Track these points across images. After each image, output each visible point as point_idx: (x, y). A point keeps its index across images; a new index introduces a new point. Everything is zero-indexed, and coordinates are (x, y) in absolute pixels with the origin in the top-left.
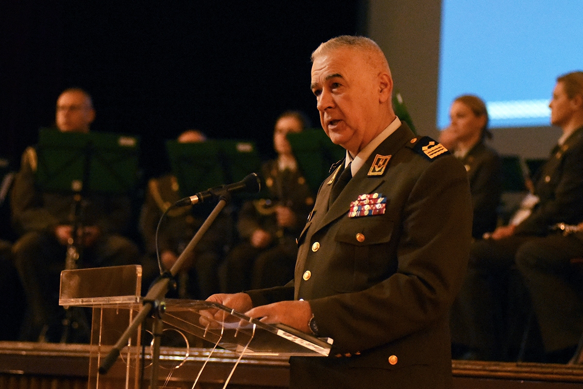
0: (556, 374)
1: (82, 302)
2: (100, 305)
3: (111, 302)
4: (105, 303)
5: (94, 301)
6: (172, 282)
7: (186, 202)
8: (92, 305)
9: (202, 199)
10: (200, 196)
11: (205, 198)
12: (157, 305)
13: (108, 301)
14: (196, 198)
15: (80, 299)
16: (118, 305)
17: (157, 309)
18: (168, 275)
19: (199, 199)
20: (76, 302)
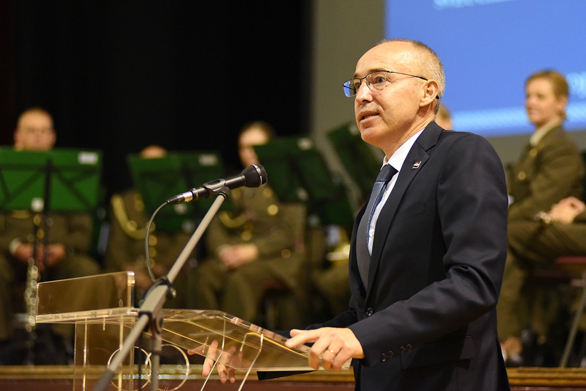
0: (564, 379)
1: (63, 317)
2: (84, 320)
3: (98, 317)
4: (90, 317)
5: (77, 316)
6: (172, 289)
7: (178, 199)
8: (74, 321)
9: (197, 195)
10: (193, 192)
11: (200, 194)
12: (154, 316)
13: (95, 315)
14: (189, 194)
15: (60, 315)
16: (104, 320)
17: (155, 321)
18: (165, 282)
19: (194, 195)
20: (55, 318)
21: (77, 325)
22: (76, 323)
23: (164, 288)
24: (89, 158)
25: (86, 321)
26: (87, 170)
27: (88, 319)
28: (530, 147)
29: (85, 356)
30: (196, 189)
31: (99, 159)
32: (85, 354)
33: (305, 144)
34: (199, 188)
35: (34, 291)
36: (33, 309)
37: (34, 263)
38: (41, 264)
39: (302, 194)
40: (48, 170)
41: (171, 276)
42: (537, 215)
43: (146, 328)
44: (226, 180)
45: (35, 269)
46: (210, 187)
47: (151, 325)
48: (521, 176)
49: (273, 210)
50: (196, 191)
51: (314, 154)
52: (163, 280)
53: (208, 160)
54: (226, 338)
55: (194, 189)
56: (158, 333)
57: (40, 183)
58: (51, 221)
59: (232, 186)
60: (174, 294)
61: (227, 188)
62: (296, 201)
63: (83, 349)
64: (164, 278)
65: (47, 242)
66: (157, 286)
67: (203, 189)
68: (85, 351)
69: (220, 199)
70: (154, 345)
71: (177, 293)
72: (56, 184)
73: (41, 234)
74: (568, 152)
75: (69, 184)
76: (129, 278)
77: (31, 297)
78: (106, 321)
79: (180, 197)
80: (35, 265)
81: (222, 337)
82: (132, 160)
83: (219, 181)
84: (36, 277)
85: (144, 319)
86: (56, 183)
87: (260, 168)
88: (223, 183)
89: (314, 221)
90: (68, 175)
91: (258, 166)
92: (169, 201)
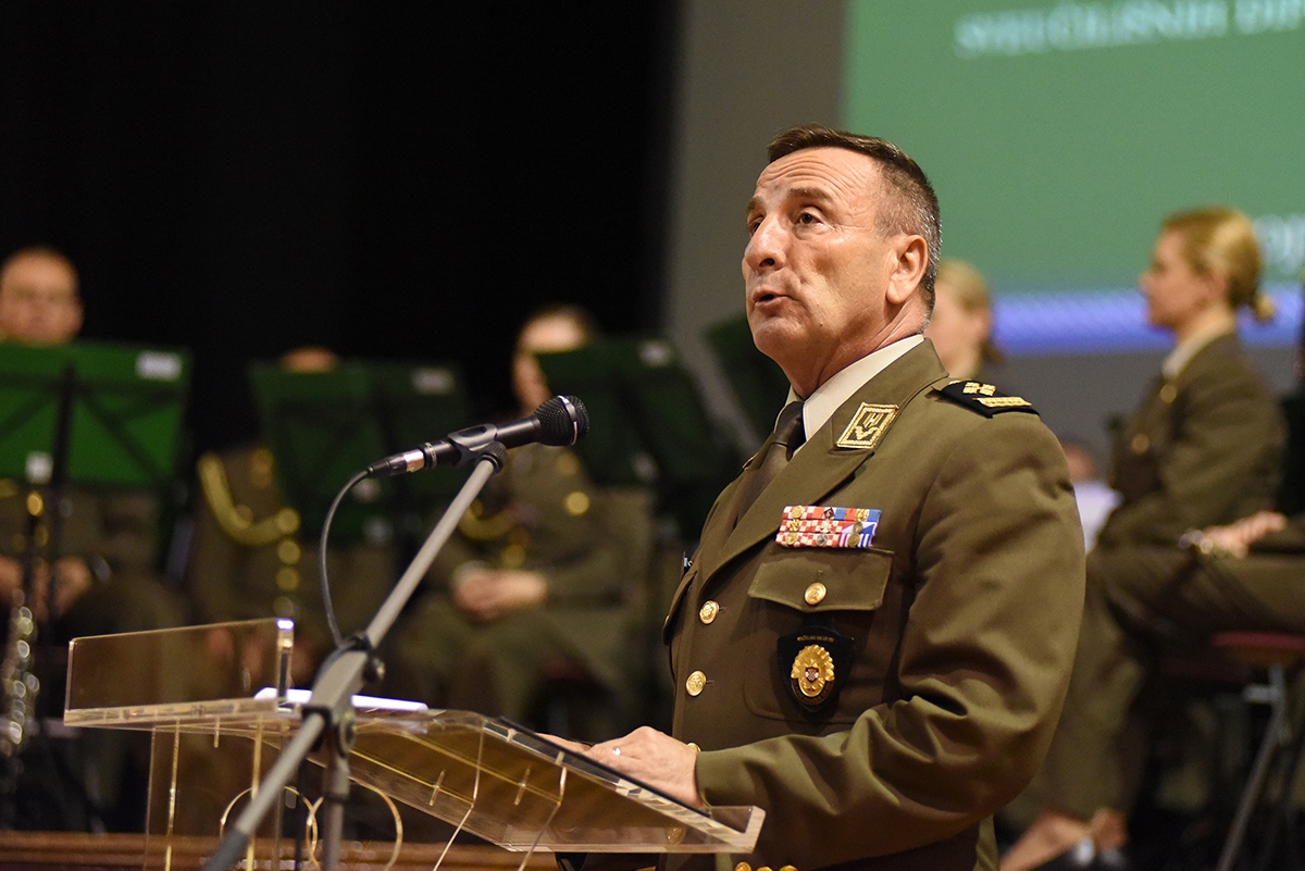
1: (127, 716)
2: (174, 722)
4: (187, 717)
5: (160, 715)
6: (376, 661)
7: (391, 466)
8: (150, 725)
9: (434, 458)
10: (427, 451)
11: (440, 455)
12: (336, 718)
13: (201, 712)
14: (417, 455)
15: (120, 710)
16: (218, 724)
17: (336, 729)
18: (362, 645)
19: (427, 457)
20: (108, 718)
21: (157, 734)
22: (154, 729)
23: (358, 660)
24: (160, 366)
25: (178, 726)
26: (157, 392)
27: (182, 722)
28: (1161, 381)
29: (172, 804)
30: (433, 444)
31: (184, 368)
32: (173, 798)
33: (655, 354)
34: (439, 443)
35: (20, 665)
36: (19, 705)
37: (23, 602)
38: (41, 604)
39: (644, 467)
40: (67, 389)
41: (376, 632)
42: (1185, 537)
43: (316, 747)
44: (499, 427)
45: (26, 615)
46: (462, 441)
47: (328, 739)
48: (1140, 444)
49: (577, 503)
50: (431, 449)
51: (675, 376)
52: (358, 640)
53: (433, 381)
54: (482, 773)
55: (428, 444)
56: (343, 755)
57: (47, 417)
58: (68, 506)
59: (511, 441)
60: (381, 670)
61: (501, 445)
62: (631, 482)
63: (169, 787)
64: (361, 637)
65: (54, 556)
66: (343, 652)
67: (445, 446)
68: (173, 791)
69: (484, 470)
70: (331, 782)
71: (387, 669)
72: (83, 422)
73: (43, 536)
74: (1246, 392)
75: (112, 423)
76: (281, 634)
77: (14, 678)
78: (221, 726)
79: (396, 460)
80: (25, 605)
81: (475, 770)
82: (260, 375)
83: (483, 430)
84: (28, 632)
85: (315, 724)
86: (82, 419)
87: (573, 404)
88: (491, 433)
89: (669, 529)
90: (112, 403)
91: (570, 400)
92: (371, 469)
